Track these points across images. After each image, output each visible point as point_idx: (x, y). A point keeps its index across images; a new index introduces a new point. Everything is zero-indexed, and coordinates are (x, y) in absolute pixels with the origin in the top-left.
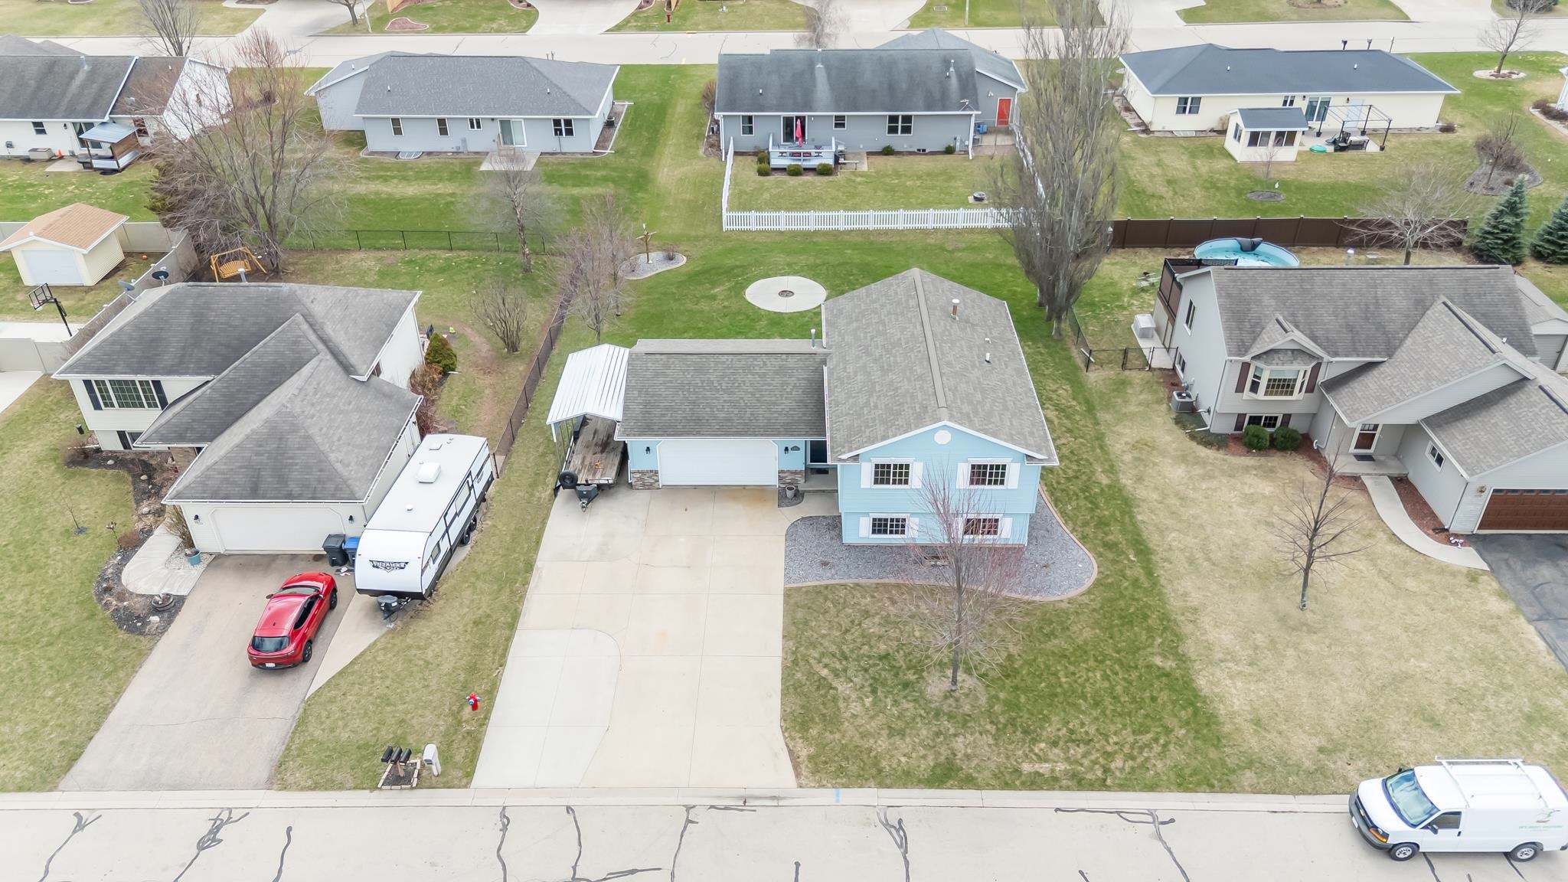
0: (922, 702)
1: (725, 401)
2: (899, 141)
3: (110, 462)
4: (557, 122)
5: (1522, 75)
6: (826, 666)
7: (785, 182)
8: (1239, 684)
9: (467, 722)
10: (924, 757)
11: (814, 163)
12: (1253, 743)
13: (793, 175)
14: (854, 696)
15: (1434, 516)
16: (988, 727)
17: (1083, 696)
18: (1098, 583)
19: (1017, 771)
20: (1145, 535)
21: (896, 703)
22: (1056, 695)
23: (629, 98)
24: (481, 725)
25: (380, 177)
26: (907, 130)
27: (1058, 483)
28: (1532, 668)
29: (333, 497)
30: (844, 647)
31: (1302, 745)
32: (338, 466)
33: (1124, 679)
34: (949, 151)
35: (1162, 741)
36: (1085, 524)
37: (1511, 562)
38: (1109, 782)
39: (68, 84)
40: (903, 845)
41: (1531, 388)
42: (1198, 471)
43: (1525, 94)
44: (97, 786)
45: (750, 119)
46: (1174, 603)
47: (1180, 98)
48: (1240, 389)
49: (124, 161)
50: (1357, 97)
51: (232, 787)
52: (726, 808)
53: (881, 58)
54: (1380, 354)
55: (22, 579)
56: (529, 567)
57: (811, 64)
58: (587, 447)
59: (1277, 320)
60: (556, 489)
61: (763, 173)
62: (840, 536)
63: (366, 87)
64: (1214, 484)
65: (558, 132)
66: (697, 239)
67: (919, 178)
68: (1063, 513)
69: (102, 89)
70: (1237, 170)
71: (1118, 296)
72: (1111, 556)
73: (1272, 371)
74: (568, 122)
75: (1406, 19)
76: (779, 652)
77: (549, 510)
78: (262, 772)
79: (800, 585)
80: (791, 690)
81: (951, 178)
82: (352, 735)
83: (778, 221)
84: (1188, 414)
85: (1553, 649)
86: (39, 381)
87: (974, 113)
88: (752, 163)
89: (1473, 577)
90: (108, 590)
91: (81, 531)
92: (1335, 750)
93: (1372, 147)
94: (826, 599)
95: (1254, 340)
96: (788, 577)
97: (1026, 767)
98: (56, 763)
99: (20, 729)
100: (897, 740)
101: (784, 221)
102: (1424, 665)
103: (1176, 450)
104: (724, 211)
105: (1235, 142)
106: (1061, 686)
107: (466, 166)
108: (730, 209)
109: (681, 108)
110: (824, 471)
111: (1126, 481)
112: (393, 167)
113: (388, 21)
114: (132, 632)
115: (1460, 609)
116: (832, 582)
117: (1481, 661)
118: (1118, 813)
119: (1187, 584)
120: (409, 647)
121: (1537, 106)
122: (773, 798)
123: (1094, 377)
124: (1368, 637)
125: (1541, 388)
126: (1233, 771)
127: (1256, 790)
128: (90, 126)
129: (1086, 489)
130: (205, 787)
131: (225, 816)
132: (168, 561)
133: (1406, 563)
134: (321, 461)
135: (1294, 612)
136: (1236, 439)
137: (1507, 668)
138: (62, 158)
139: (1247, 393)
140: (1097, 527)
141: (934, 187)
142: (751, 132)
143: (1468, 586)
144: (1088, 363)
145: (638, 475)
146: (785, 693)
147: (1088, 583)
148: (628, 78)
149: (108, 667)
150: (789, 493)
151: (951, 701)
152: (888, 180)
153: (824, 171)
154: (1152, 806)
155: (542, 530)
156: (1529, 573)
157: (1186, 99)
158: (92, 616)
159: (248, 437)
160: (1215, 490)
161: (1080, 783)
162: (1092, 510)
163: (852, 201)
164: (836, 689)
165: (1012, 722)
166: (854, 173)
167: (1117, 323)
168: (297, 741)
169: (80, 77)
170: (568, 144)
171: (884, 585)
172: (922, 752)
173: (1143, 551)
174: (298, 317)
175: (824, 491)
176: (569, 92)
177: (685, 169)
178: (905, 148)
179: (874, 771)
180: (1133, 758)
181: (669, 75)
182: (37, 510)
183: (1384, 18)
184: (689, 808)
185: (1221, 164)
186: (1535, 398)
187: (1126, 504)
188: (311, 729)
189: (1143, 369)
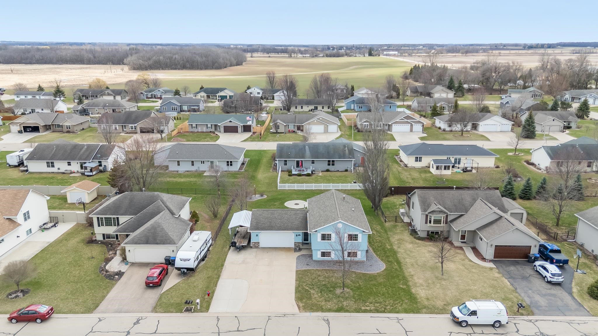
0: (335, 294)
1: (279, 222)
2: (331, 168)
3: (99, 243)
4: (228, 162)
5: (522, 154)
6: (308, 287)
7: (296, 178)
8: (423, 291)
9: (206, 299)
10: (335, 306)
11: (305, 173)
12: (426, 303)
13: (299, 176)
14: (315, 293)
15: (482, 256)
16: (353, 300)
17: (380, 293)
18: (385, 270)
19: (361, 309)
20: (400, 259)
21: (327, 295)
22: (372, 293)
23: (249, 158)
24: (211, 299)
25: (173, 177)
26: (333, 165)
27: (376, 248)
28: (505, 289)
29: (169, 244)
30: (313, 283)
31: (439, 304)
32: (171, 236)
33: (391, 290)
34: (346, 171)
35: (401, 303)
36: (383, 257)
37: (503, 266)
38: (386, 311)
39: (80, 151)
40: (329, 324)
41: (503, 219)
42: (416, 245)
43: (522, 159)
44: (103, 312)
45: (286, 161)
46: (407, 274)
47: (416, 157)
48: (426, 223)
49: (94, 173)
50: (469, 157)
51: (142, 312)
52: (279, 316)
53: (325, 145)
54: (464, 212)
55: (77, 268)
56: (223, 265)
57: (304, 146)
58: (239, 237)
59: (435, 203)
60: (230, 247)
61: (289, 175)
62: (312, 259)
63: (170, 152)
64: (420, 248)
65: (228, 165)
66: (270, 191)
67: (337, 177)
68: (377, 254)
69: (90, 153)
70: (433, 176)
71: (395, 206)
72: (389, 263)
73: (434, 217)
74: (231, 162)
75: (489, 140)
76: (294, 284)
77: (228, 253)
78: (150, 310)
79: (300, 269)
80: (298, 292)
81: (347, 177)
82: (174, 301)
83: (294, 187)
84: (414, 232)
85: (512, 284)
86: (76, 225)
87: (353, 160)
88: (287, 173)
89: (491, 269)
90: (103, 270)
91: (93, 258)
92: (448, 305)
93: (474, 171)
94: (308, 272)
95: (428, 208)
96: (297, 267)
97: (363, 308)
98: (92, 307)
99: (81, 301)
100: (328, 303)
101: (296, 187)
102: (475, 288)
103: (410, 241)
104: (278, 183)
105: (432, 169)
106: (374, 291)
107: (200, 174)
108: (280, 183)
109: (265, 160)
110: (308, 244)
111: (395, 247)
112: (177, 174)
113: (172, 139)
114: (110, 280)
115: (487, 276)
116: (310, 269)
117: (491, 287)
118: (388, 318)
119: (410, 270)
120: (189, 283)
121: (525, 162)
122: (293, 315)
123: (387, 224)
124: (460, 281)
125: (505, 218)
126: (420, 309)
127: (426, 313)
128: (85, 163)
129: (383, 249)
130: (134, 312)
131: (140, 318)
132: (119, 264)
133: (473, 266)
134: (166, 235)
135: (440, 276)
136: (428, 238)
137: (499, 289)
138: (74, 172)
139: (428, 224)
140: (386, 257)
141: (342, 180)
142: (286, 165)
143: (490, 271)
144: (385, 221)
145: (254, 244)
146: (296, 292)
147: (383, 269)
148: (248, 154)
149: (104, 287)
150: (297, 248)
151: (343, 294)
152: (327, 178)
153: (308, 175)
154: (397, 316)
155: (226, 258)
156: (507, 268)
157: (418, 157)
158: (98, 276)
159: (146, 228)
160: (421, 250)
161: (377, 311)
162: (385, 254)
163: (316, 182)
164: (310, 292)
165: (360, 299)
166: (318, 176)
167: (395, 212)
168: (159, 302)
169: (84, 149)
170: (232, 169)
171: (325, 270)
172: (334, 305)
173: (399, 263)
174: (159, 200)
175: (307, 248)
176: (232, 154)
177: (266, 175)
178: (333, 170)
179: (321, 309)
180: (393, 306)
181: (261, 153)
182: (79, 253)
183: (482, 140)
184: (269, 317)
185: (429, 175)
186: (504, 221)
187: (395, 253)
188: (163, 300)
189: (402, 222)
